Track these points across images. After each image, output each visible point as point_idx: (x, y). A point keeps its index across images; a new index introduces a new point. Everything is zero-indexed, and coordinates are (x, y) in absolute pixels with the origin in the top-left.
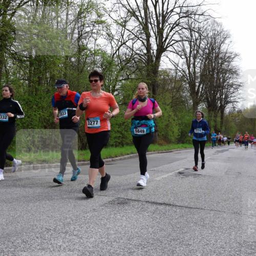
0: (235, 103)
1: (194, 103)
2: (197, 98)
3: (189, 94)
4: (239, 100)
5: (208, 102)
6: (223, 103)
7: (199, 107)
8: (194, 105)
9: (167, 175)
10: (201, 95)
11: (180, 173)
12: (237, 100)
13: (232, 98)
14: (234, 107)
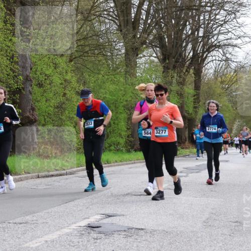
0: (230, 49)
1: (126, 50)
2: (135, 36)
3: (115, 27)
4: (239, 41)
5: (162, 46)
6: (200, 49)
7: (141, 61)
8: (127, 54)
9: (58, 233)
10: (145, 30)
11: (91, 227)
12: (235, 42)
13: (221, 37)
14: (227, 60)
